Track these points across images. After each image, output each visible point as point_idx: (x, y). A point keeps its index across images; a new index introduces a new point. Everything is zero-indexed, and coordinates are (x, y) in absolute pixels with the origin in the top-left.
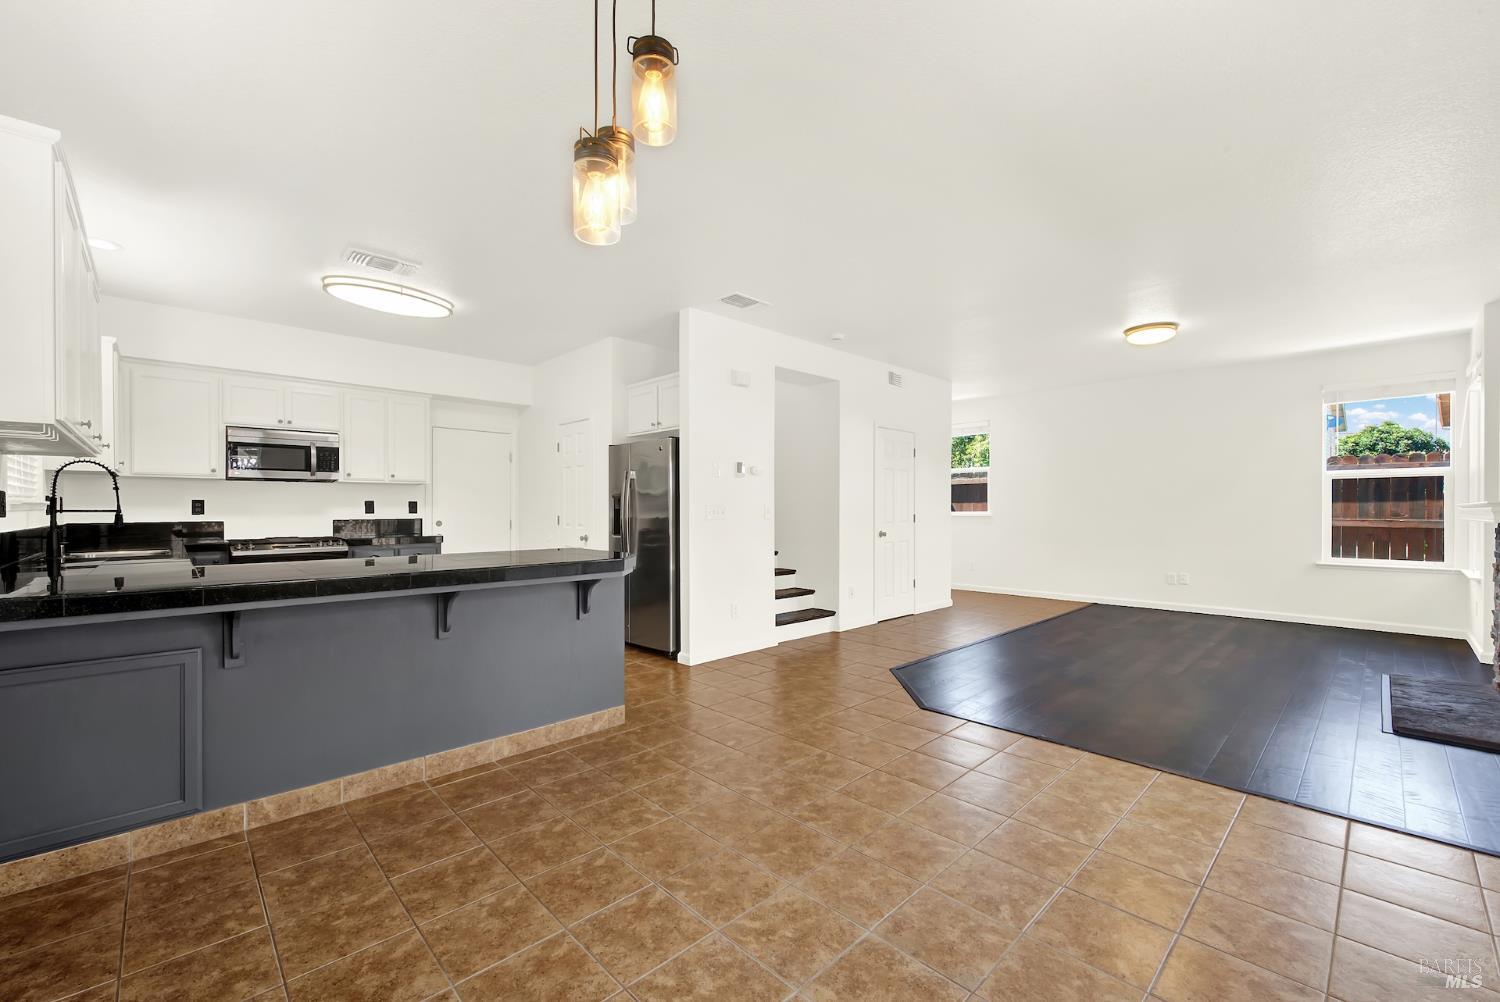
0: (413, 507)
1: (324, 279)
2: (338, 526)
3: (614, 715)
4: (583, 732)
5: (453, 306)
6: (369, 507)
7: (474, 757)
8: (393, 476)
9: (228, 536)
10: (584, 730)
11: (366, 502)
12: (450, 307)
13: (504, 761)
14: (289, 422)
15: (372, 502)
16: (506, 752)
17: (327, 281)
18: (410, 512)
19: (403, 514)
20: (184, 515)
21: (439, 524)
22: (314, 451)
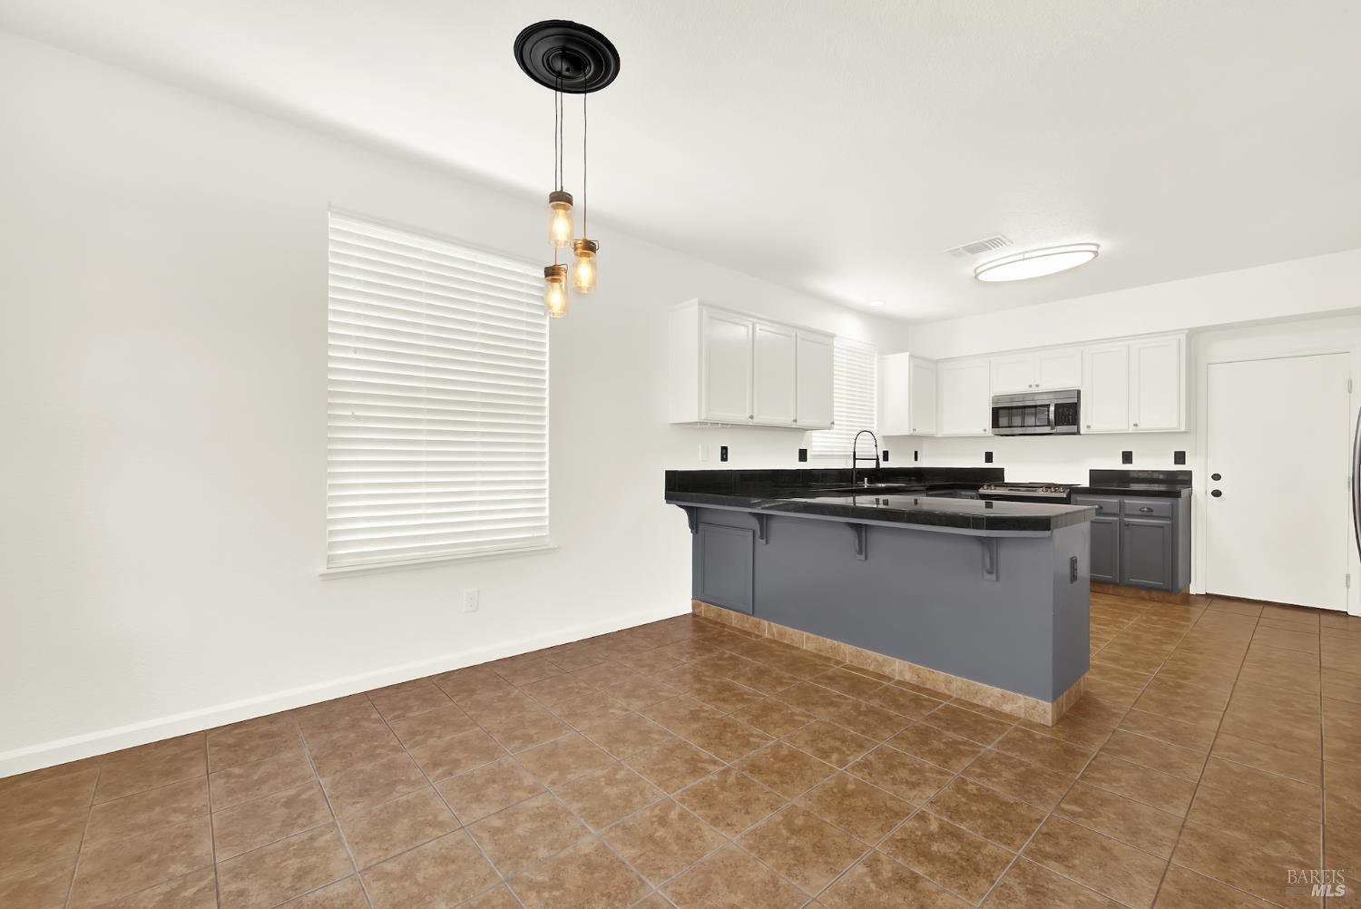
0: (1180, 457)
1: (975, 271)
2: (1095, 475)
3: (1034, 708)
4: (989, 703)
5: (1098, 246)
6: (1127, 457)
7: (882, 666)
8: (1136, 425)
9: (1007, 480)
10: (989, 702)
12: (1094, 248)
13: (900, 683)
14: (1037, 386)
15: (1131, 453)
16: (908, 677)
17: (978, 271)
18: (1176, 463)
19: (1169, 465)
20: (980, 463)
21: (1216, 477)
22: (1052, 408)
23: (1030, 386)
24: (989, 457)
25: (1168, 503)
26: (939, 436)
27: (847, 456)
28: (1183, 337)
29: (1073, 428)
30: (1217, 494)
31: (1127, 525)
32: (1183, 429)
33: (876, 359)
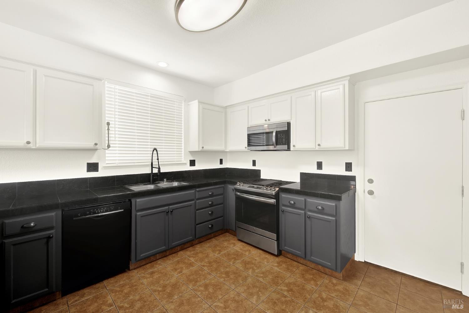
0: (349, 167)
6: (320, 165)
8: (319, 145)
9: (262, 177)
11: (318, 162)
14: (269, 120)
15: (321, 162)
18: (346, 170)
19: (341, 171)
20: (250, 167)
21: (371, 181)
22: (274, 134)
23: (266, 120)
24: (254, 163)
25: (334, 204)
26: (228, 150)
27: (147, 165)
28: (347, 83)
29: (285, 147)
30: (371, 193)
31: (309, 217)
32: (347, 148)
33: (183, 105)
